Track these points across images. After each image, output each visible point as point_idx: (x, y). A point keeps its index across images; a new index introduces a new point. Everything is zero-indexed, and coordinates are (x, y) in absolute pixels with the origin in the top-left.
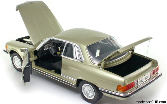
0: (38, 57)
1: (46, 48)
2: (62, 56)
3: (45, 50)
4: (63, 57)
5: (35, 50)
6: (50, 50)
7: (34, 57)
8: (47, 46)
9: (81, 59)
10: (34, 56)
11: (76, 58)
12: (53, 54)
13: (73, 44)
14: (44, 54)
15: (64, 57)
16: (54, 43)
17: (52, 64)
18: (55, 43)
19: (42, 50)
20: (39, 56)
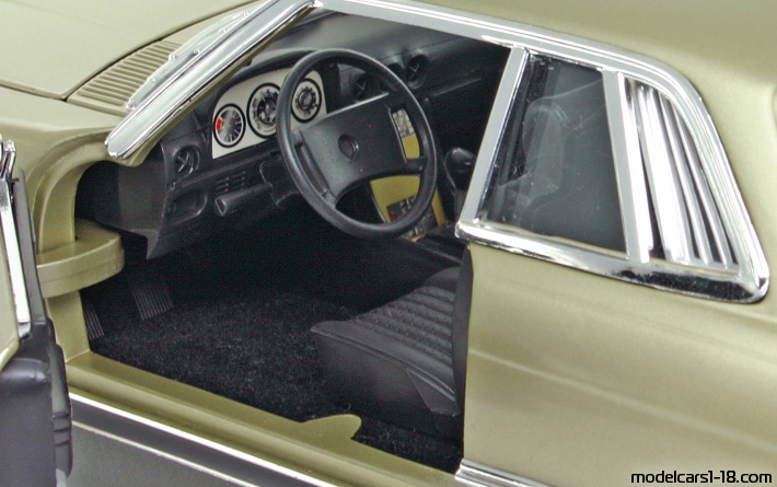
0: (132, 245)
1: (236, 131)
2: (470, 225)
3: (218, 152)
4: (475, 240)
5: (91, 154)
6: (298, 147)
7: (73, 246)
8: (240, 96)
9: (716, 256)
10: (71, 233)
11: (658, 251)
12: (331, 202)
13: (614, 65)
14: (210, 212)
15: (490, 245)
16: (327, 64)
17: (325, 330)
18: (342, 67)
19: (183, 152)
20: (143, 241)
